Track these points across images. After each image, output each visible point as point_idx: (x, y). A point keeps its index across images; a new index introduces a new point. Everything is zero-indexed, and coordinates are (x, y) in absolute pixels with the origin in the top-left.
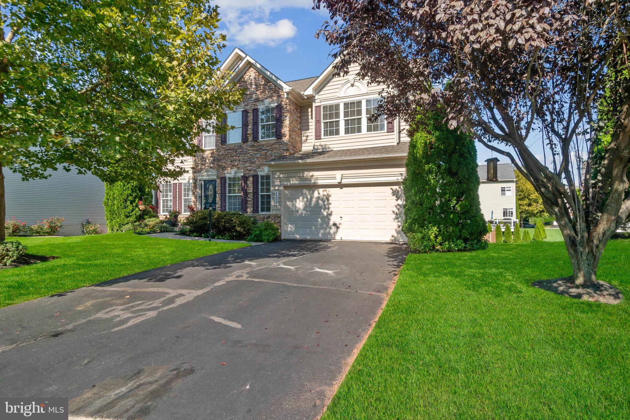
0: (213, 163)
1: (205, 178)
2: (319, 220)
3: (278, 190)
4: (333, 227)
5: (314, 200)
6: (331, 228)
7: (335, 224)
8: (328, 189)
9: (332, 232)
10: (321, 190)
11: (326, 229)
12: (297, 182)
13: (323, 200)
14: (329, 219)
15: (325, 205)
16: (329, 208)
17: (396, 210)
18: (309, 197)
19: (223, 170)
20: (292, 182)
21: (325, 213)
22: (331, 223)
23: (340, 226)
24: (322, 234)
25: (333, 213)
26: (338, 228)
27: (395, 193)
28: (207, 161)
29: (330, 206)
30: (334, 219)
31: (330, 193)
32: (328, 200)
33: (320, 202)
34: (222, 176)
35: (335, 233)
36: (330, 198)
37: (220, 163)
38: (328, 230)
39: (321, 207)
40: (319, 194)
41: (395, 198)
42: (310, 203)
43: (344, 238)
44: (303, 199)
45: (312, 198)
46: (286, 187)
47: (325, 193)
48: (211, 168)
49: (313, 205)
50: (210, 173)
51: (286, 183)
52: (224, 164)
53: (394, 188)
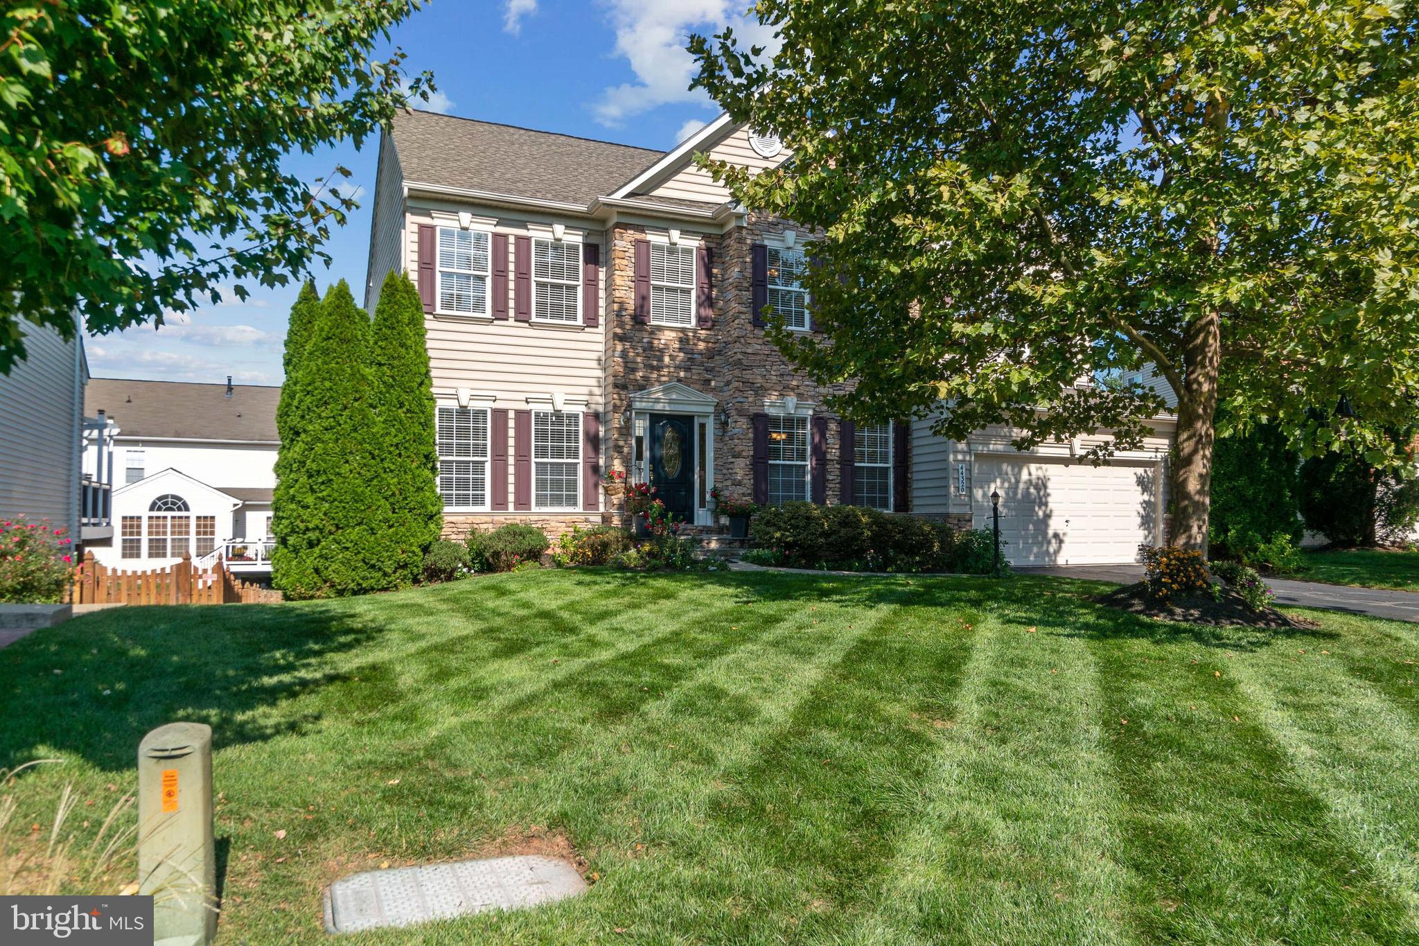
0: (687, 369)
1: (659, 406)
2: (1031, 527)
3: (963, 461)
4: (1053, 541)
5: (1021, 486)
6: (1049, 543)
7: (1056, 536)
8: (1044, 466)
9: (1051, 550)
10: (1033, 467)
11: (1041, 544)
12: (1000, 447)
13: (1037, 488)
14: (1047, 526)
15: (1040, 498)
16: (1046, 504)
17: (1142, 512)
18: (1013, 480)
19: (757, 394)
20: (991, 447)
21: (1041, 513)
22: (1051, 532)
23: (1065, 539)
24: (1036, 556)
25: (1054, 514)
26: (1061, 542)
27: (1141, 482)
28: (667, 359)
29: (1050, 499)
30: (1055, 525)
31: (1047, 474)
32: (1045, 487)
33: (1032, 490)
34: (753, 410)
35: (1057, 552)
36: (1050, 485)
37: (748, 375)
38: (1045, 548)
39: (1034, 502)
40: (1030, 474)
41: (1139, 488)
42: (1015, 493)
43: (1073, 561)
44: (1003, 483)
45: (1018, 482)
46: (979, 456)
47: (1040, 474)
48: (679, 380)
49: (1019, 496)
50: (674, 397)
51: (980, 448)
52: (759, 380)
53: (1140, 471)
